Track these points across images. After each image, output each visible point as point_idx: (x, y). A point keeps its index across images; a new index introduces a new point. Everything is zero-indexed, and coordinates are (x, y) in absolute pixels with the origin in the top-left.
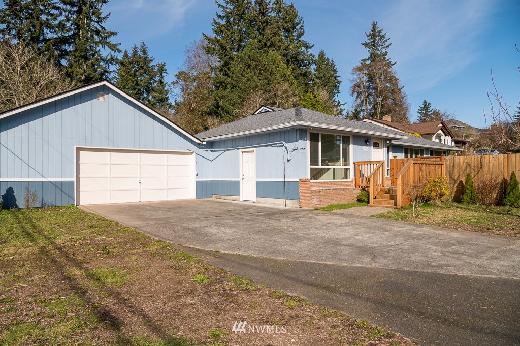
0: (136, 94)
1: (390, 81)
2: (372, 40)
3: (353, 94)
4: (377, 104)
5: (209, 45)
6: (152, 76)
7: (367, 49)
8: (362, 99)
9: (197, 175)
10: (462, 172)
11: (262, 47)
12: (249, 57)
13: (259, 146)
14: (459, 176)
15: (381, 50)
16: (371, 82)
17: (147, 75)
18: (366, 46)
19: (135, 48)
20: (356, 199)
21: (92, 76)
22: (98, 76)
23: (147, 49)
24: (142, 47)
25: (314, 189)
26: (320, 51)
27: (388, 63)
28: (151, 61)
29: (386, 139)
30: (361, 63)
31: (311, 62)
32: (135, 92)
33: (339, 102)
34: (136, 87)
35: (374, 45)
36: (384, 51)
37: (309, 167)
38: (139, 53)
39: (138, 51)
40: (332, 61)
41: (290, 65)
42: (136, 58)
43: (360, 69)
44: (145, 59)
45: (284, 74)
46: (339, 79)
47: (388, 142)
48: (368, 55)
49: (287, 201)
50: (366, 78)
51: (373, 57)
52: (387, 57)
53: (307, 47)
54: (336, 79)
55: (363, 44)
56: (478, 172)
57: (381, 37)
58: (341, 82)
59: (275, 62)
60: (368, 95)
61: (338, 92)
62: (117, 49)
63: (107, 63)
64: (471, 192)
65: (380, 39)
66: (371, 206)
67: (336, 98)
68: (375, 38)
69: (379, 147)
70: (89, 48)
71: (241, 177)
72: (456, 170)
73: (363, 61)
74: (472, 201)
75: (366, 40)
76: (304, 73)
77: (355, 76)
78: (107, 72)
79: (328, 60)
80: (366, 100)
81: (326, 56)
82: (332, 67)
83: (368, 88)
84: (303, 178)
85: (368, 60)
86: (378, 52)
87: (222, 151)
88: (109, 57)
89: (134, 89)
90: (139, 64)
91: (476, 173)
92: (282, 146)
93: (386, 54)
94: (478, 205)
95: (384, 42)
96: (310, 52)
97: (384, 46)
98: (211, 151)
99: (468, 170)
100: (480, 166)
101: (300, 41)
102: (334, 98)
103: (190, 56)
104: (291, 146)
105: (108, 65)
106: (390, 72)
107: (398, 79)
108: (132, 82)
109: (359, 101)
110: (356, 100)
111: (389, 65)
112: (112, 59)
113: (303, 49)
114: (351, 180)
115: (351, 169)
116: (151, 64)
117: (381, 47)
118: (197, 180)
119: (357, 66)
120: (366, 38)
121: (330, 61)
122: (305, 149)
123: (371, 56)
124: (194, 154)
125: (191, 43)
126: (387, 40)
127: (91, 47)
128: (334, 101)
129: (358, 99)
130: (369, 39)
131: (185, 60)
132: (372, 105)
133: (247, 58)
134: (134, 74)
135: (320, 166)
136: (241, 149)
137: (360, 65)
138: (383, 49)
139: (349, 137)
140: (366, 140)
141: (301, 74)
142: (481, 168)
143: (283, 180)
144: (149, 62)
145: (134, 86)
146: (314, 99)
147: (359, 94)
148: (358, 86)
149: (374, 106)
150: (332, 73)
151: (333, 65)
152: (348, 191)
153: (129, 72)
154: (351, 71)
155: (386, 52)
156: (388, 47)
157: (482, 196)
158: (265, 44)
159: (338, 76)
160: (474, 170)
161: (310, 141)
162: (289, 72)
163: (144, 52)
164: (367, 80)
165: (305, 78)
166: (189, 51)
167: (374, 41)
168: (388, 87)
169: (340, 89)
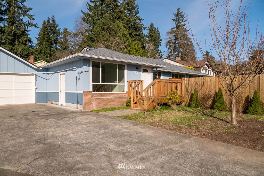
0: (49, 44)
1: (186, 39)
2: (177, 18)
3: (166, 46)
4: (179, 52)
5: (85, 17)
6: (58, 35)
7: (174, 22)
8: (171, 49)
9: (37, 88)
10: (193, 88)
11: (114, 19)
12: (104, 23)
13: (67, 71)
14: (191, 90)
15: (182, 23)
16: (176, 40)
17: (55, 34)
18: (174, 21)
19: (49, 19)
20: (125, 104)
21: (16, 33)
22: (21, 33)
23: (55, 20)
24: (53, 19)
25: (94, 98)
26: (151, 23)
27: (185, 30)
28: (57, 26)
29: (153, 67)
30: (171, 30)
31: (142, 28)
32: (48, 43)
33: (161, 51)
34: (49, 40)
35: (178, 20)
36: (183, 23)
37: (91, 84)
38: (51, 22)
39: (50, 20)
40: (157, 29)
41: (131, 29)
42: (49, 25)
43: (171, 33)
44: (54, 25)
45: (124, 34)
46: (161, 38)
47: (155, 69)
48: (175, 26)
49: (79, 105)
50: (174, 38)
51: (178, 27)
52: (185, 27)
53: (140, 20)
54: (159, 39)
55: (172, 20)
56: (202, 88)
57: (182, 16)
58: (162, 40)
59: (119, 27)
60: (175, 47)
61: (160, 45)
62: (32, 18)
63: (26, 25)
64: (196, 101)
65: (181, 17)
66: (131, 109)
67: (159, 49)
68: (179, 16)
69: (148, 72)
70: (16, 17)
71: (60, 90)
72: (190, 86)
73: (172, 28)
74: (196, 106)
75: (174, 17)
76: (138, 34)
77: (168, 37)
78: (26, 31)
79: (155, 28)
80: (173, 49)
81: (154, 26)
82: (157, 32)
83: (175, 43)
84: (86, 90)
85: (175, 28)
86: (180, 24)
87: (52, 73)
88: (27, 23)
89: (48, 41)
90: (51, 28)
91: (201, 88)
92: (76, 70)
93: (184, 25)
94: (199, 109)
95: (184, 19)
96: (142, 22)
97: (184, 21)
98: (48, 74)
99: (196, 86)
100: (203, 84)
101: (136, 16)
102: (158, 49)
103: (77, 24)
104: (79, 70)
105: (27, 27)
106: (186, 35)
107: (191, 39)
108: (47, 38)
109: (170, 50)
110: (169, 50)
111: (186, 31)
112: (29, 23)
113: (138, 21)
114: (125, 92)
115: (125, 85)
116: (58, 28)
117: (182, 21)
118: (37, 92)
119: (169, 31)
120: (174, 16)
121: (156, 29)
122: (88, 72)
123: (176, 26)
124: (35, 75)
125: (78, 16)
126: (185, 17)
127: (17, 16)
128: (158, 50)
129: (170, 49)
130: (176, 17)
131: (74, 26)
132: (177, 52)
133: (102, 24)
134: (48, 33)
135: (101, 83)
136: (60, 72)
137: (170, 31)
138: (183, 22)
139: (124, 65)
140: (137, 67)
141: (137, 34)
142: (203, 85)
143: (76, 92)
144: (57, 27)
145: (48, 40)
146: (137, 47)
147: (170, 46)
148: (169, 42)
149: (178, 53)
150: (157, 35)
151: (158, 31)
152: (119, 99)
153: (45, 32)
154: (166, 34)
155: (184, 24)
156: (185, 21)
157: (204, 103)
158: (116, 17)
159: (161, 37)
160: (200, 86)
161: (93, 67)
162: (126, 33)
163: (54, 21)
164: (174, 39)
165: (139, 36)
166: (77, 21)
167: (178, 18)
168: (185, 43)
169: (161, 44)
